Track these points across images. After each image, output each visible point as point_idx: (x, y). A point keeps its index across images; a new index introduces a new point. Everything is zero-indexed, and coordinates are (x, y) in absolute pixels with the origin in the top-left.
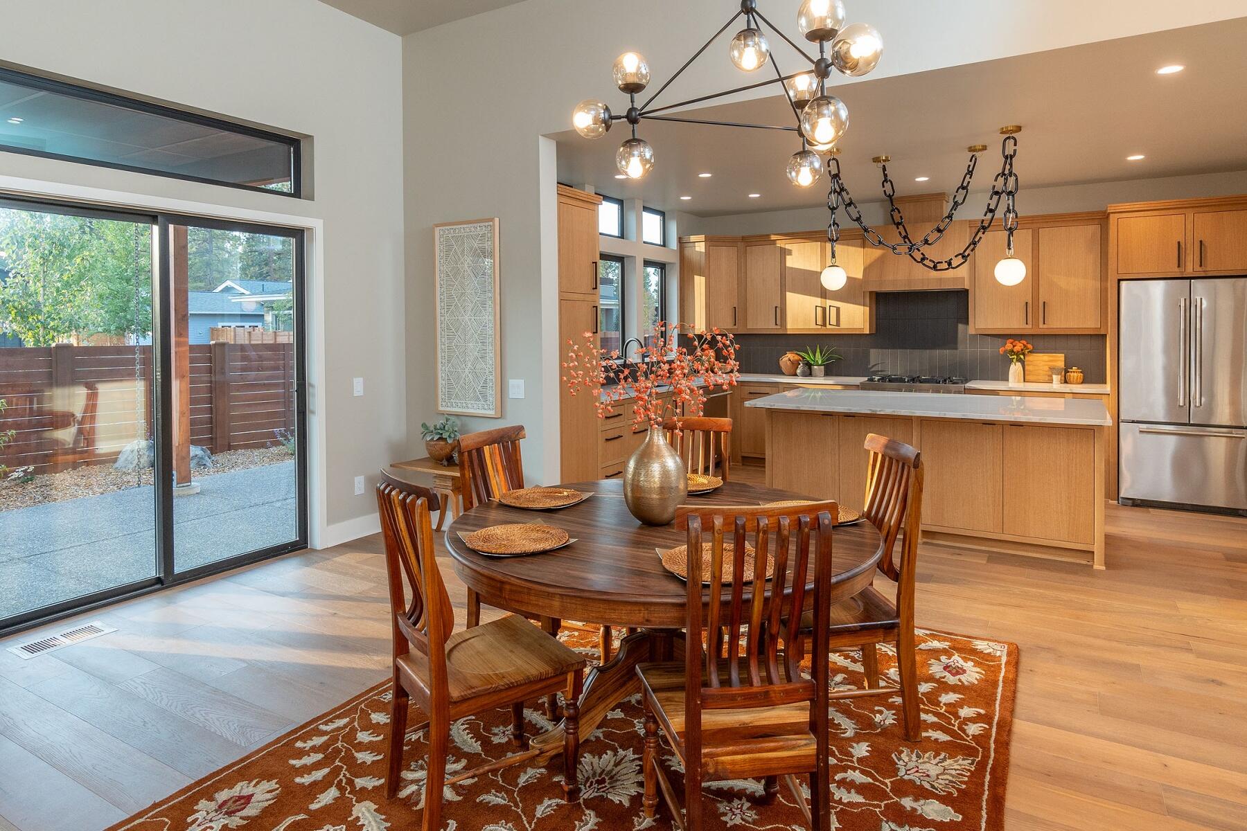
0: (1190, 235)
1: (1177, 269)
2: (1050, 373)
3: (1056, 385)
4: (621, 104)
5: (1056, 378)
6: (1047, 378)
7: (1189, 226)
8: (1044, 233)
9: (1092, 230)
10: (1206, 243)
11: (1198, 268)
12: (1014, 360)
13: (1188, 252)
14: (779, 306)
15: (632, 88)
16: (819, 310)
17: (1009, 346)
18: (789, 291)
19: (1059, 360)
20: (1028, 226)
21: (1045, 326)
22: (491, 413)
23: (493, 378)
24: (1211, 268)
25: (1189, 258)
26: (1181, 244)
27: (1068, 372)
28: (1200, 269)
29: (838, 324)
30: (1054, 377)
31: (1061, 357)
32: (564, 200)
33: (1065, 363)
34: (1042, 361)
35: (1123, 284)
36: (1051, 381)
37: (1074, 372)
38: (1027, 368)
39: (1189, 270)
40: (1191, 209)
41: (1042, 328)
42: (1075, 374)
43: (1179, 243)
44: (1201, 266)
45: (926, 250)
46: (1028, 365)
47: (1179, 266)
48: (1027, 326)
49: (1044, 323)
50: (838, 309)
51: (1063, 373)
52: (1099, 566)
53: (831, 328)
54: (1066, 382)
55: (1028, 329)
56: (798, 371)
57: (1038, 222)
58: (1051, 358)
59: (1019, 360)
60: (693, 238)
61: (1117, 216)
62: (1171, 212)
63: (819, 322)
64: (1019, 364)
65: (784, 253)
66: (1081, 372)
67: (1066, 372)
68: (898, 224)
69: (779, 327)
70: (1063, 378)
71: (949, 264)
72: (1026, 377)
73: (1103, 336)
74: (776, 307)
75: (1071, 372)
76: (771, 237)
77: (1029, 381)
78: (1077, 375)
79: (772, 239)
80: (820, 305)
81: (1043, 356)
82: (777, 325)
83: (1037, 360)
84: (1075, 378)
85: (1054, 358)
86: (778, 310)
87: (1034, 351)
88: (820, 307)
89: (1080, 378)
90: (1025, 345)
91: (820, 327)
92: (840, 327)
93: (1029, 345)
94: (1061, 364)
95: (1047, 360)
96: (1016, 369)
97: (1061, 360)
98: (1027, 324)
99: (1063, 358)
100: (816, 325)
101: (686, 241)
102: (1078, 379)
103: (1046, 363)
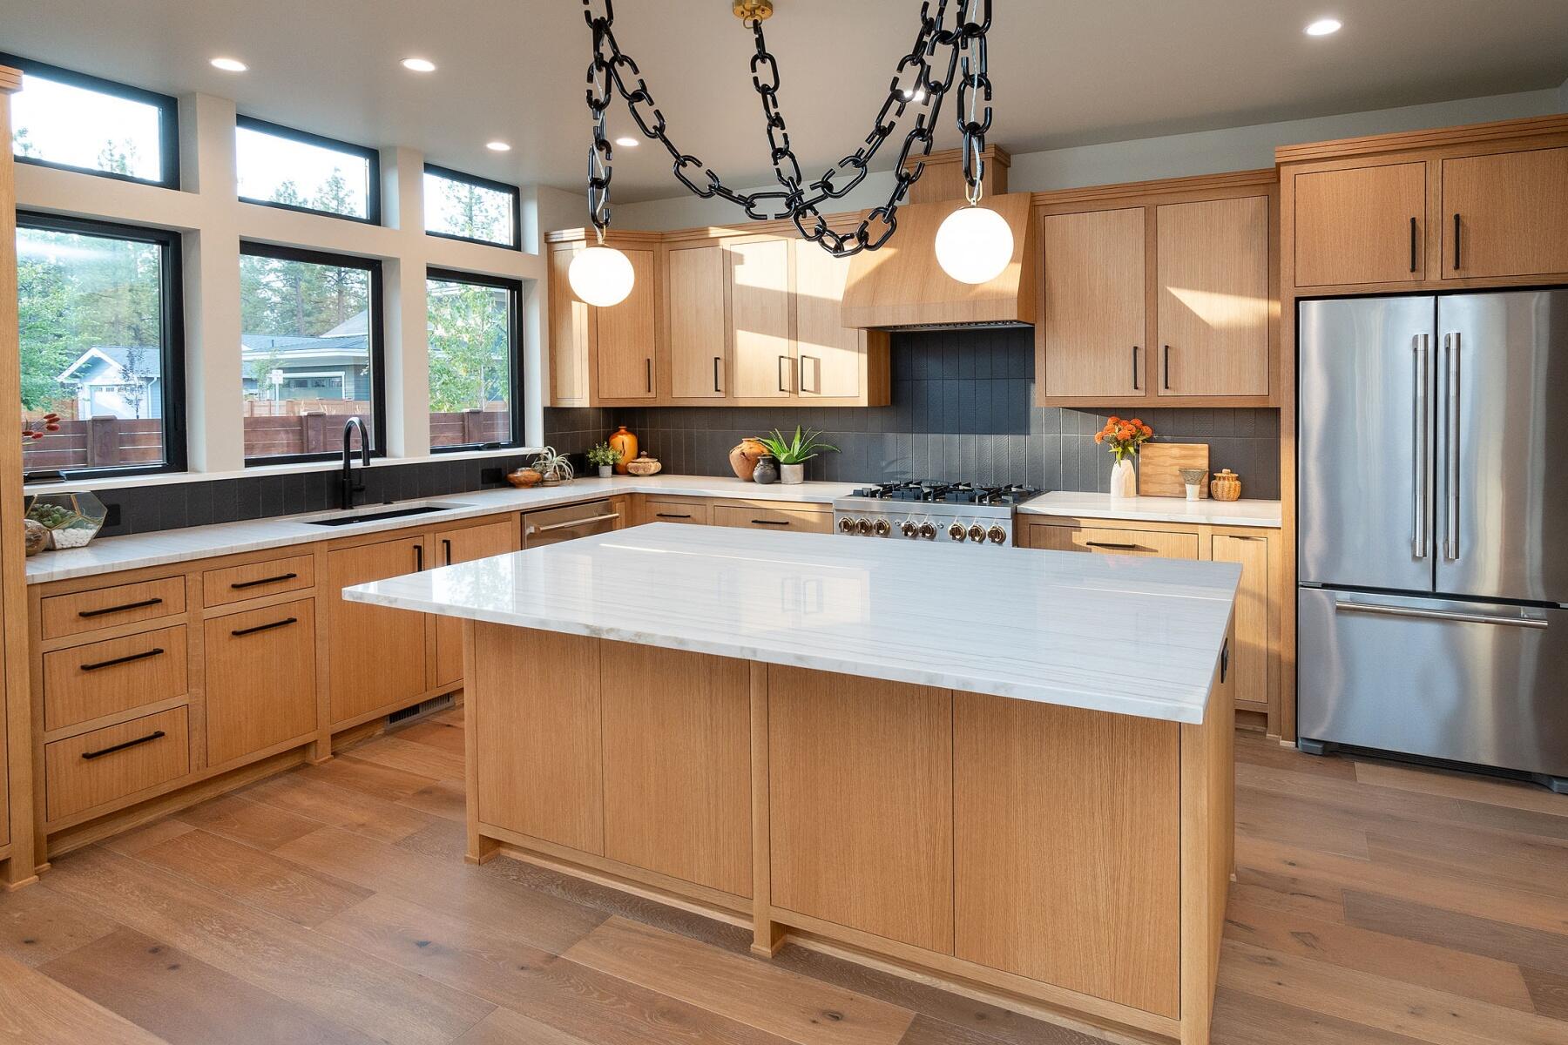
0: (1434, 206)
1: (1409, 276)
2: (1182, 480)
3: (1193, 506)
5: (1192, 490)
6: (1178, 489)
7: (1435, 186)
8: (1167, 215)
9: (1250, 206)
10: (1467, 222)
11: (1450, 272)
12: (1118, 456)
13: (1432, 238)
14: (722, 357)
16: (786, 364)
17: (1108, 428)
18: (748, 328)
19: (1198, 456)
20: (1135, 202)
21: (1169, 393)
24: (1475, 271)
25: (1435, 252)
26: (1417, 223)
27: (1215, 478)
28: (1455, 274)
29: (817, 389)
30: (1189, 487)
31: (1202, 450)
33: (1209, 461)
34: (1169, 456)
35: (1306, 306)
36: (1182, 495)
37: (1224, 478)
38: (1143, 469)
39: (1434, 279)
40: (1438, 152)
41: (1163, 397)
42: (1227, 482)
43: (1413, 220)
44: (1457, 267)
46: (1146, 465)
47: (1413, 270)
48: (1137, 393)
49: (1167, 387)
50: (817, 363)
51: (1206, 480)
53: (805, 400)
54: (1210, 496)
55: (1139, 399)
56: (756, 474)
57: (1154, 194)
58: (1184, 452)
59: (1125, 454)
60: (568, 234)
61: (1293, 169)
62: (1398, 157)
63: (786, 385)
64: (1127, 463)
65: (729, 260)
66: (1237, 479)
67: (1211, 478)
69: (722, 395)
70: (1206, 489)
72: (1143, 487)
73: (1276, 411)
74: (716, 359)
75: (1220, 478)
76: (711, 232)
77: (1146, 494)
78: (1230, 484)
79: (711, 236)
80: (787, 355)
81: (1171, 447)
82: (717, 390)
83: (1160, 456)
84: (1226, 490)
85: (1191, 452)
86: (721, 364)
87: (1150, 440)
88: (786, 358)
89: (1235, 490)
90: (1137, 428)
91: (787, 394)
92: (820, 393)
93: (1144, 427)
94: (1203, 463)
95: (1178, 455)
96: (1122, 471)
97: (1202, 456)
98: (1136, 388)
99: (1206, 453)
100: (781, 390)
101: (554, 240)
102: (1232, 493)
103: (1176, 461)
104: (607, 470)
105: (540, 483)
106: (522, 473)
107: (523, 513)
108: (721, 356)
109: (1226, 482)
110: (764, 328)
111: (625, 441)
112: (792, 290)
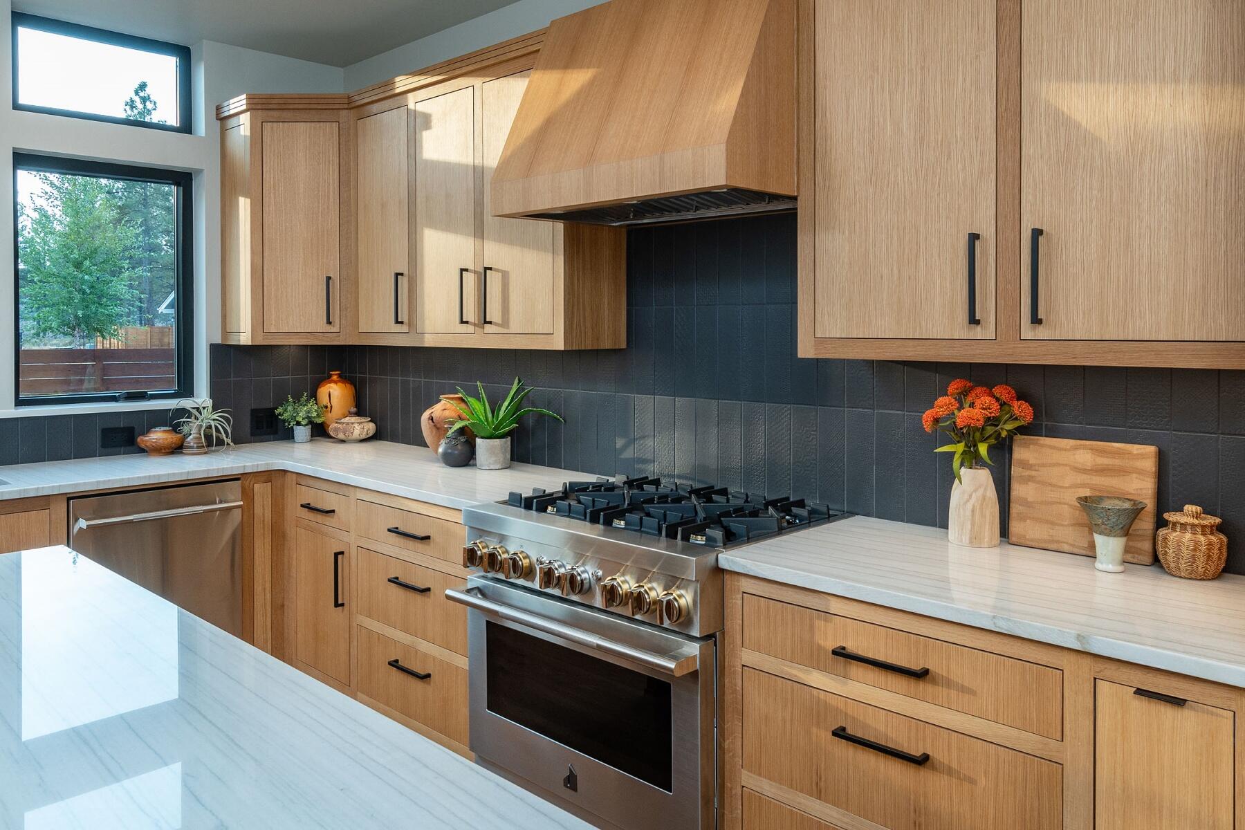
5: (1112, 545)
18: (433, 225)
19: (1132, 469)
21: (1042, 333)
27: (1166, 523)
29: (505, 323)
30: (1099, 539)
31: (1143, 456)
33: (1158, 484)
34: (1071, 467)
37: (1184, 526)
41: (1033, 342)
42: (1192, 534)
46: (1021, 481)
48: (979, 332)
49: (1038, 321)
51: (1145, 526)
55: (985, 342)
58: (1102, 460)
60: (234, 105)
63: (471, 314)
65: (415, 125)
66: (1220, 529)
67: (1158, 521)
69: (406, 329)
72: (1016, 527)
74: (397, 275)
75: (1174, 524)
76: (397, 85)
77: (1023, 542)
78: (1197, 543)
79: (398, 91)
80: (471, 267)
81: (1076, 448)
82: (397, 322)
83: (1054, 465)
84: (1186, 553)
85: (1117, 462)
86: (403, 282)
87: (1031, 430)
88: (471, 271)
89: (1209, 557)
90: (1002, 404)
91: (470, 329)
92: (508, 328)
93: (1016, 404)
94: (1142, 487)
95: (1089, 465)
96: (966, 492)
97: (1141, 472)
98: (974, 321)
99: (1150, 465)
100: (462, 322)
101: (226, 114)
102: (1201, 563)
103: (1081, 478)
104: (302, 432)
105: (177, 449)
106: (158, 435)
107: (70, 498)
108: (404, 270)
109: (1188, 536)
110: (448, 224)
111: (335, 393)
112: (478, 162)
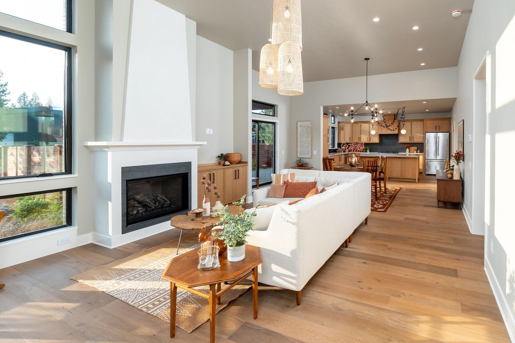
0: (437, 125)
1: (435, 131)
3: (415, 153)
4: (351, 113)
5: (415, 152)
6: (413, 151)
7: (437, 123)
8: (413, 123)
9: (421, 123)
10: (440, 126)
11: (439, 131)
13: (437, 128)
14: (360, 137)
15: (352, 111)
16: (369, 138)
17: (406, 145)
19: (416, 148)
22: (310, 157)
23: (310, 151)
24: (441, 131)
31: (416, 147)
32: (324, 117)
34: (413, 148)
35: (426, 133)
39: (437, 131)
40: (437, 120)
41: (412, 142)
43: (435, 127)
45: (389, 127)
46: (410, 149)
50: (373, 138)
52: (417, 181)
53: (371, 142)
54: (417, 152)
57: (411, 121)
59: (408, 148)
61: (425, 120)
62: (434, 120)
64: (408, 149)
66: (419, 150)
67: (417, 150)
68: (385, 122)
69: (360, 141)
71: (394, 130)
72: (410, 151)
73: (423, 143)
87: (411, 146)
90: (409, 145)
92: (373, 141)
96: (408, 150)
102: (419, 152)
